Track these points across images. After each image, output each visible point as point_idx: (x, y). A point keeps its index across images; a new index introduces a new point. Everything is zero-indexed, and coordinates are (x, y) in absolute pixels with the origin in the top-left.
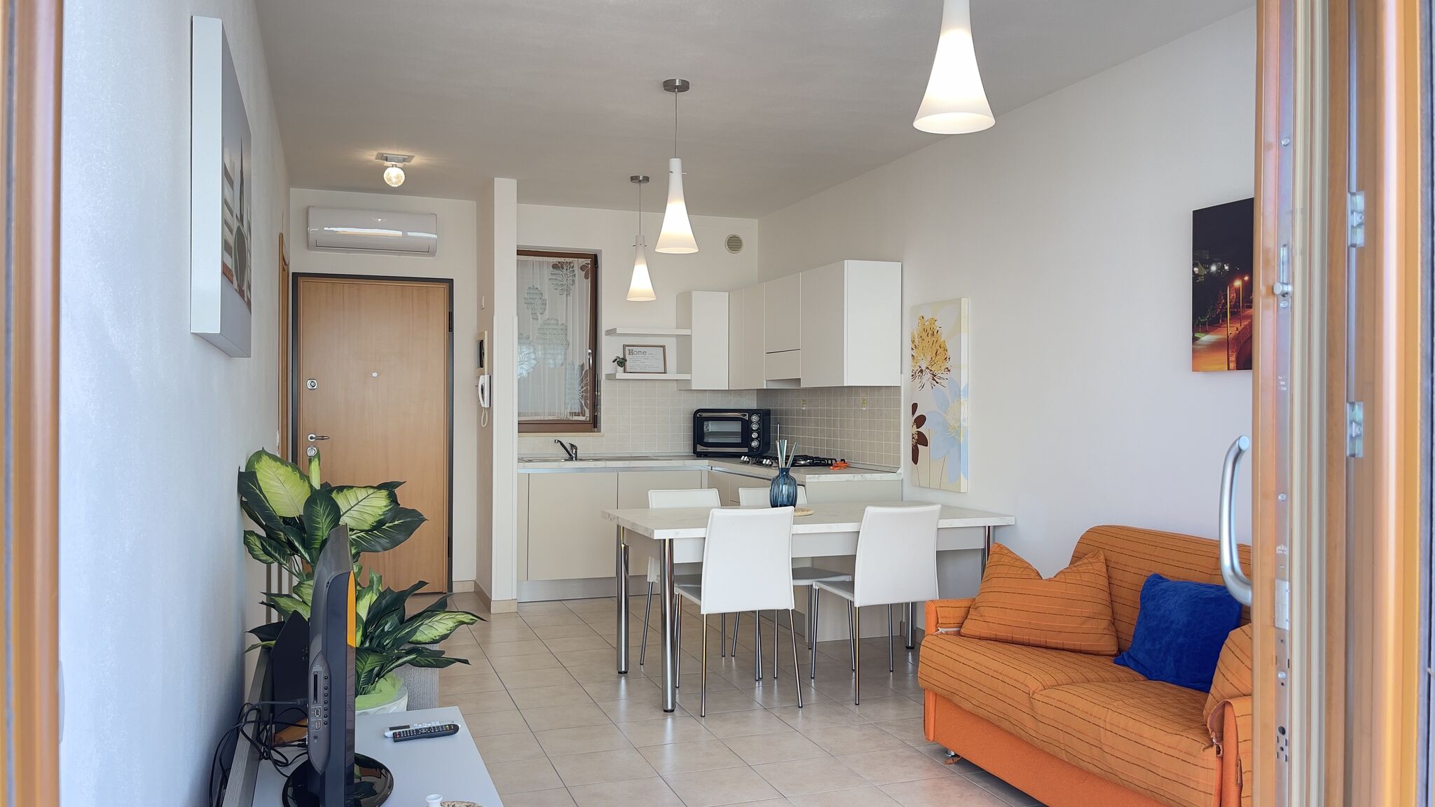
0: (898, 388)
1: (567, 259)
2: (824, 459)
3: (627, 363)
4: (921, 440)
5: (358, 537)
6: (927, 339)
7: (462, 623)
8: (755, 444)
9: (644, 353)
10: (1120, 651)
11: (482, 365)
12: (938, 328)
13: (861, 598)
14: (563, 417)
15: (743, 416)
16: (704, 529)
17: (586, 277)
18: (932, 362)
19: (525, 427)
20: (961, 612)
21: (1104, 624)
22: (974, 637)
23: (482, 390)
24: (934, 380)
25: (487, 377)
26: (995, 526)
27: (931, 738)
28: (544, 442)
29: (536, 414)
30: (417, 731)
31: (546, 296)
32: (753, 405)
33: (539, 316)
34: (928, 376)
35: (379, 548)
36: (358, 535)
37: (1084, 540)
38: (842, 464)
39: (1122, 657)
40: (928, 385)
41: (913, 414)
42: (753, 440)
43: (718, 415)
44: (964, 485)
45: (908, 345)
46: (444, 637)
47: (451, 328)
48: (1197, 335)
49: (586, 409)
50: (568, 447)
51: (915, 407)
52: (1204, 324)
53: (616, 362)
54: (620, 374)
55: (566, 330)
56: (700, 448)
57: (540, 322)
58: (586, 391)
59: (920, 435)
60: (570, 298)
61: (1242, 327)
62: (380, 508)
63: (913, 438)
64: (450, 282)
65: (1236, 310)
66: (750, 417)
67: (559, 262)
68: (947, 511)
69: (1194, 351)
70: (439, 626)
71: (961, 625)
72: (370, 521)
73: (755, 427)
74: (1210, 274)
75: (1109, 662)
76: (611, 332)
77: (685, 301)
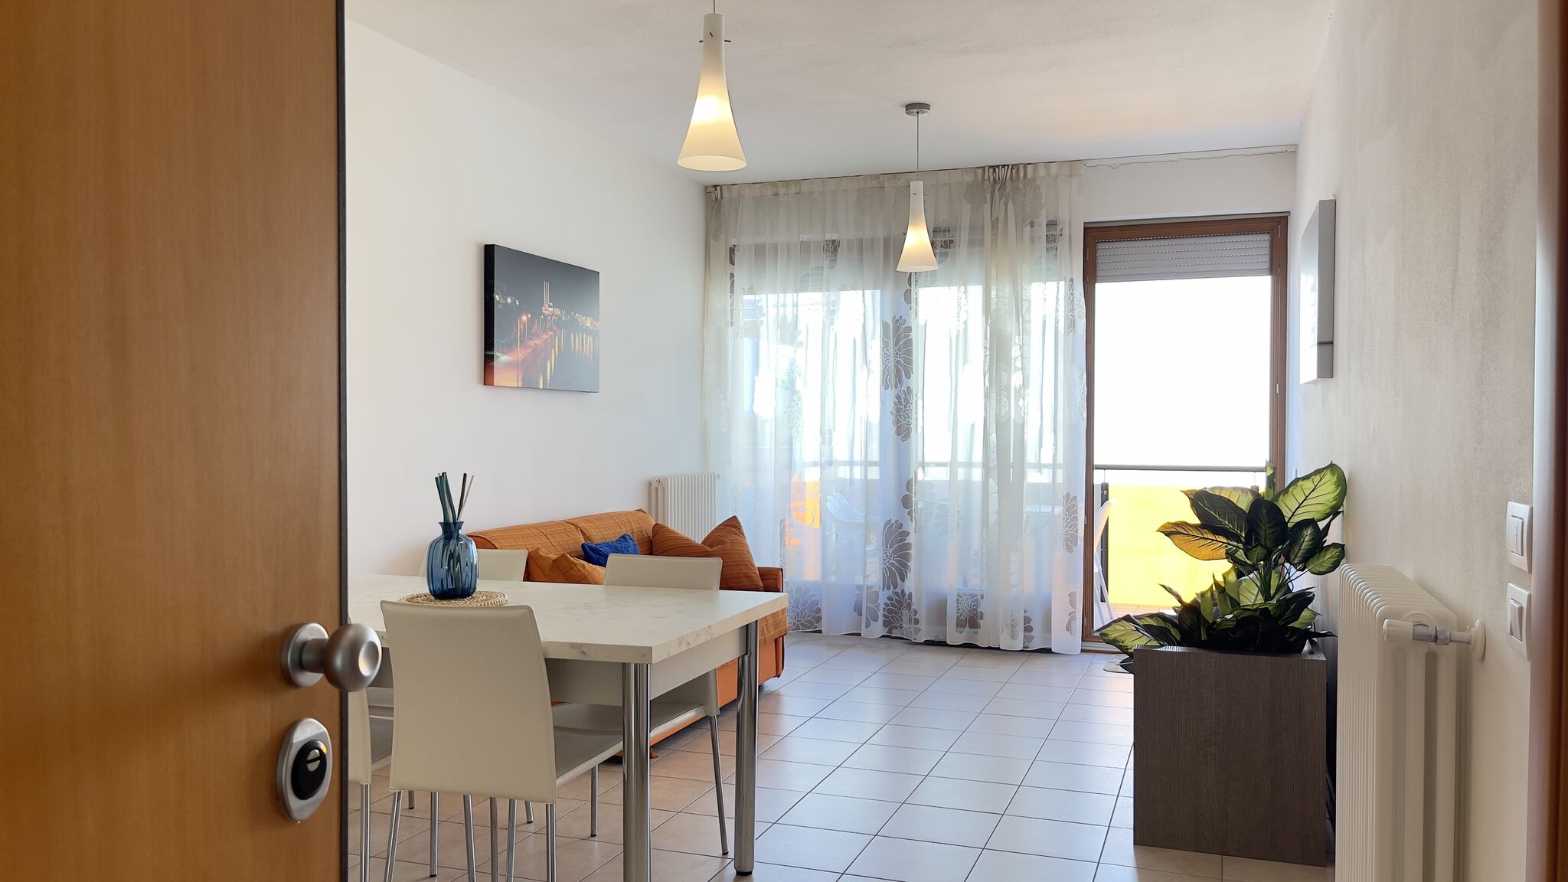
48: (497, 354)
52: (503, 345)
61: (527, 353)
65: (523, 339)
74: (506, 304)
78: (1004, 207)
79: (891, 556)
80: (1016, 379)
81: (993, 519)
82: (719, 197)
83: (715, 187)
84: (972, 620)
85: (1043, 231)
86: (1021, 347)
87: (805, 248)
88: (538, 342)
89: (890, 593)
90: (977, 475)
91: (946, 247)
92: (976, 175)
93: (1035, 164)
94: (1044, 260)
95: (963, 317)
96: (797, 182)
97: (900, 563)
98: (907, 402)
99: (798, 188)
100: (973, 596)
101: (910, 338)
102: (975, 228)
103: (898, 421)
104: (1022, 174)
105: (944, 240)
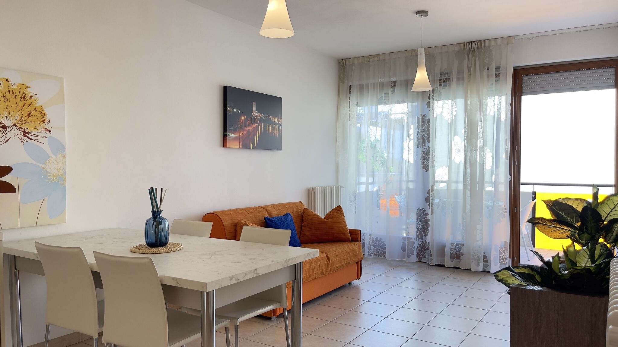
4: (5, 188)
12: (32, 95)
24: (26, 136)
34: (15, 132)
48: (229, 134)
52: (232, 130)
61: (244, 133)
65: (242, 127)
78: (473, 61)
79: (420, 225)
80: (480, 142)
81: (468, 208)
82: (344, 64)
83: (342, 60)
84: (457, 255)
85: (494, 72)
86: (482, 127)
87: (381, 86)
88: (250, 128)
89: (419, 242)
90: (461, 187)
91: (446, 81)
92: (460, 46)
93: (490, 40)
94: (494, 85)
95: (454, 113)
96: (378, 55)
97: (424, 228)
98: (428, 153)
99: (378, 58)
100: (458, 244)
101: (429, 124)
102: (460, 72)
103: (424, 163)
104: (483, 45)
105: (445, 78)
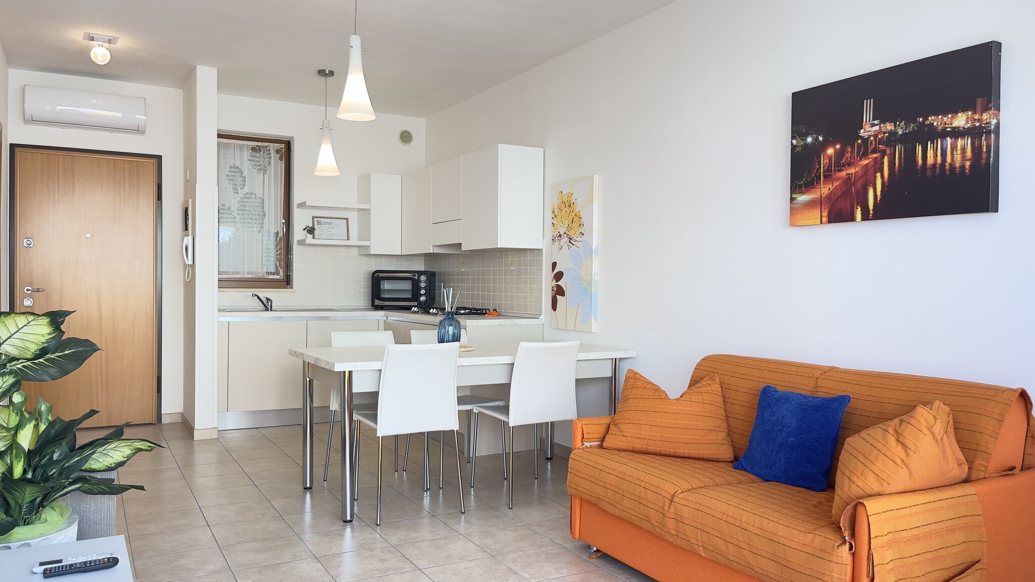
0: (540, 250)
1: (264, 143)
2: (479, 310)
3: (316, 232)
4: (560, 291)
5: (24, 366)
6: (565, 210)
7: (140, 450)
8: (423, 299)
9: (330, 224)
10: (736, 459)
11: (186, 229)
12: (574, 201)
13: (516, 418)
14: (260, 276)
15: (413, 278)
16: (380, 363)
17: (281, 159)
18: (569, 228)
19: (225, 283)
20: (602, 429)
21: (722, 435)
22: (615, 449)
23: (186, 250)
24: (570, 242)
25: (190, 238)
26: (620, 358)
27: (577, 536)
28: (244, 296)
29: (236, 273)
30: (71, 565)
31: (245, 174)
32: (422, 268)
33: (240, 191)
34: (565, 239)
35: (46, 378)
36: (24, 364)
37: (699, 366)
38: (495, 313)
39: (737, 462)
40: (565, 247)
41: (553, 270)
42: (421, 295)
43: (392, 276)
44: (595, 326)
45: (549, 215)
46: (121, 464)
47: (159, 197)
48: (794, 196)
49: (280, 269)
50: (264, 300)
51: (554, 265)
52: (800, 186)
53: (306, 230)
54: (309, 239)
55: (263, 203)
56: (377, 302)
57: (240, 195)
58: (280, 255)
59: (559, 287)
60: (266, 176)
61: (834, 187)
62: (43, 335)
63: (553, 290)
64: (159, 158)
65: (828, 174)
66: (419, 277)
67: (257, 146)
68: (583, 348)
69: (791, 209)
70: (116, 453)
71: (603, 440)
72: (33, 348)
73: (423, 285)
74: (806, 145)
75: (729, 467)
76: (302, 205)
77: (365, 182)
